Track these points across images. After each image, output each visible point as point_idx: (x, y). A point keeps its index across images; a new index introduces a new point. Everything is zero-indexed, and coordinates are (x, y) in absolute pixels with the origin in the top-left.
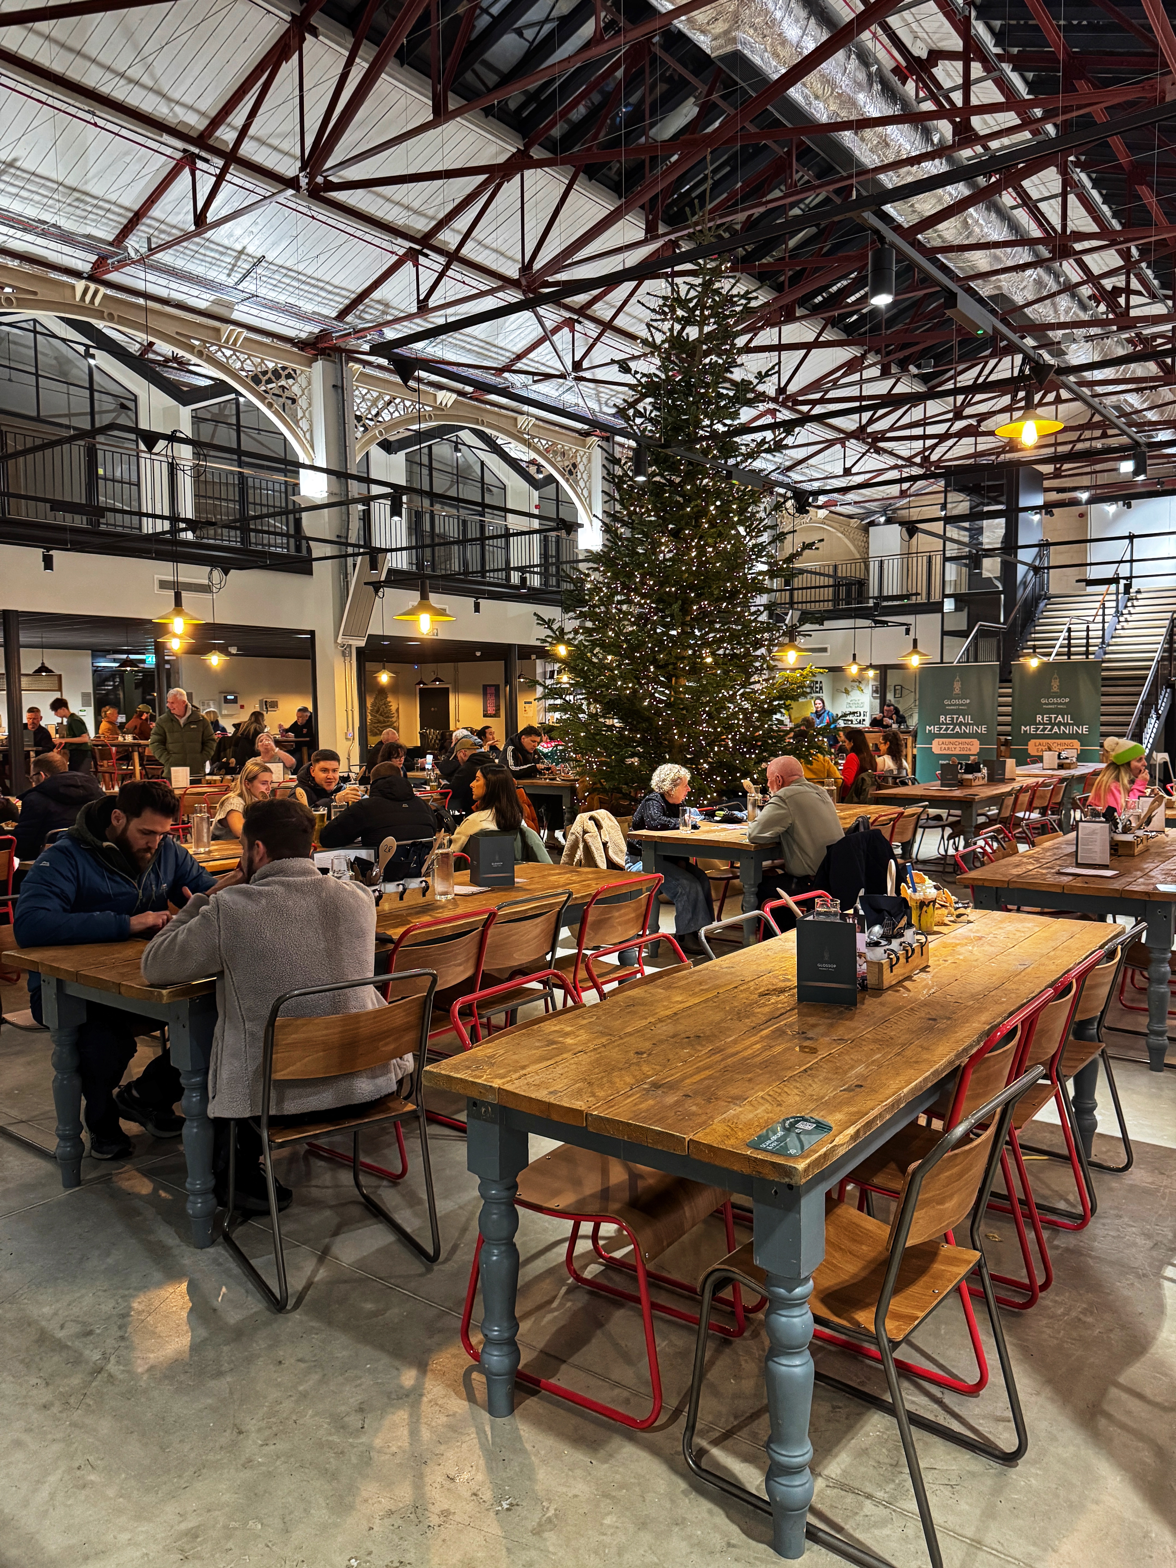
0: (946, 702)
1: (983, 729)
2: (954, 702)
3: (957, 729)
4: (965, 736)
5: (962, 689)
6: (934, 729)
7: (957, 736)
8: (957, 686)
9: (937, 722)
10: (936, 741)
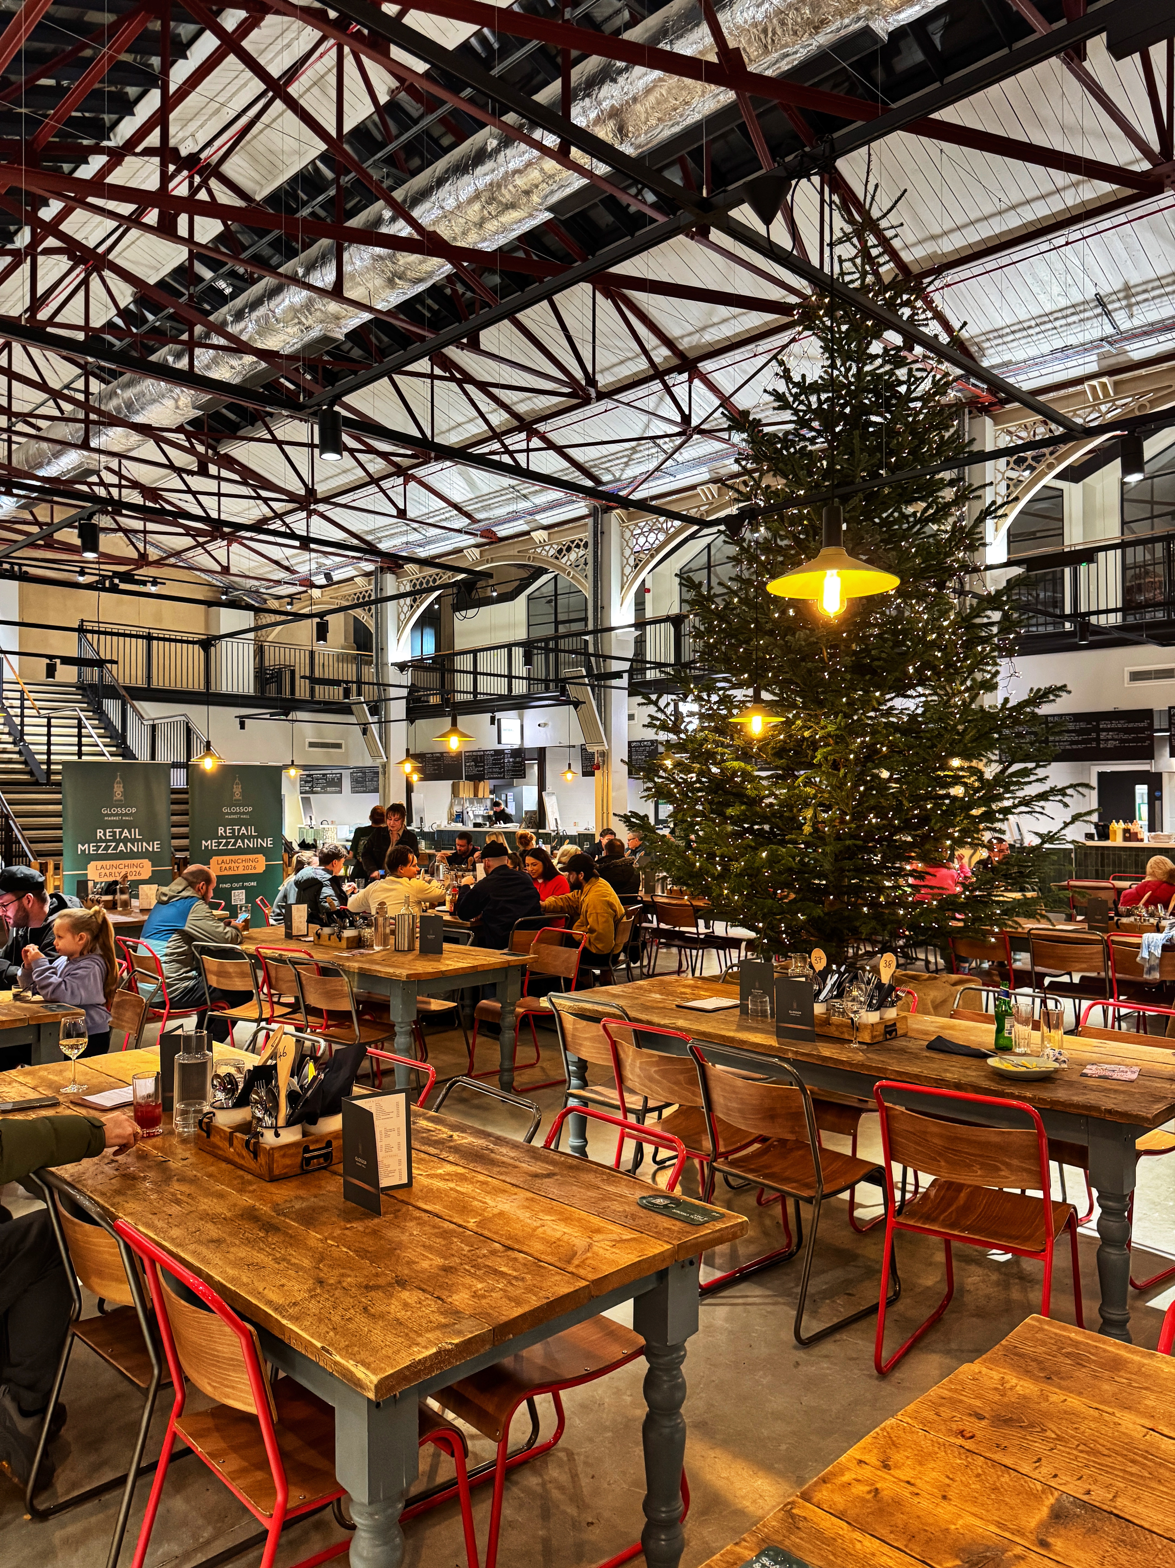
0: (104, 811)
1: (156, 846)
2: (115, 810)
3: (121, 847)
4: (132, 855)
5: (125, 794)
6: (91, 848)
7: (121, 856)
8: (118, 790)
9: (91, 838)
10: (92, 865)
